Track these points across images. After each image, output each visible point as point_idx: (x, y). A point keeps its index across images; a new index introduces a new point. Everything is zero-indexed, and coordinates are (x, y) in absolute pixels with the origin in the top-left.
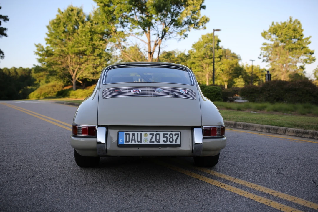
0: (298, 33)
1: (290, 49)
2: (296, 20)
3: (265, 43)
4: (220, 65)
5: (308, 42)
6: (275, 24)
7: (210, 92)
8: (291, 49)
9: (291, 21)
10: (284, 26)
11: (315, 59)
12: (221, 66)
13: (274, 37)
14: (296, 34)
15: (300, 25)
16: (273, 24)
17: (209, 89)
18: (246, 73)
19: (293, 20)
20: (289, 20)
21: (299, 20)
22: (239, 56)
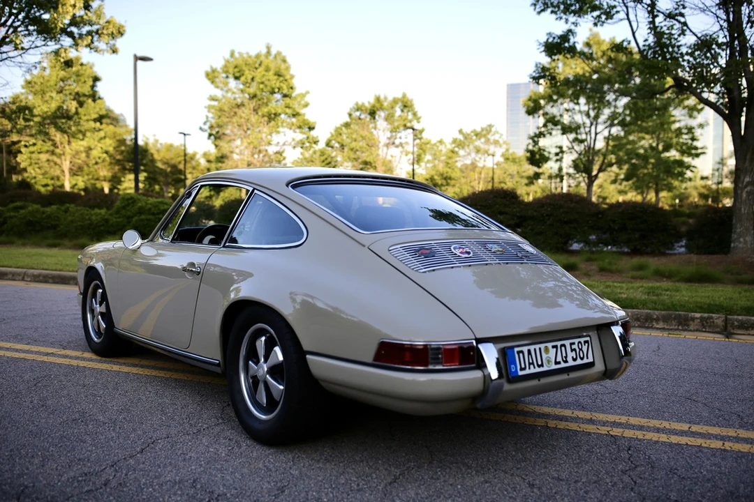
0: (284, 82)
1: (270, 115)
2: (279, 53)
3: (215, 96)
4: (101, 139)
5: (303, 102)
6: (237, 55)
7: (153, 214)
8: (273, 116)
9: (269, 53)
10: (256, 62)
11: (318, 141)
12: (102, 141)
13: (232, 83)
14: (282, 84)
15: (287, 65)
16: (232, 54)
17: (149, 206)
18: (153, 161)
19: (274, 52)
20: (264, 51)
21: (284, 54)
22: (121, 118)
